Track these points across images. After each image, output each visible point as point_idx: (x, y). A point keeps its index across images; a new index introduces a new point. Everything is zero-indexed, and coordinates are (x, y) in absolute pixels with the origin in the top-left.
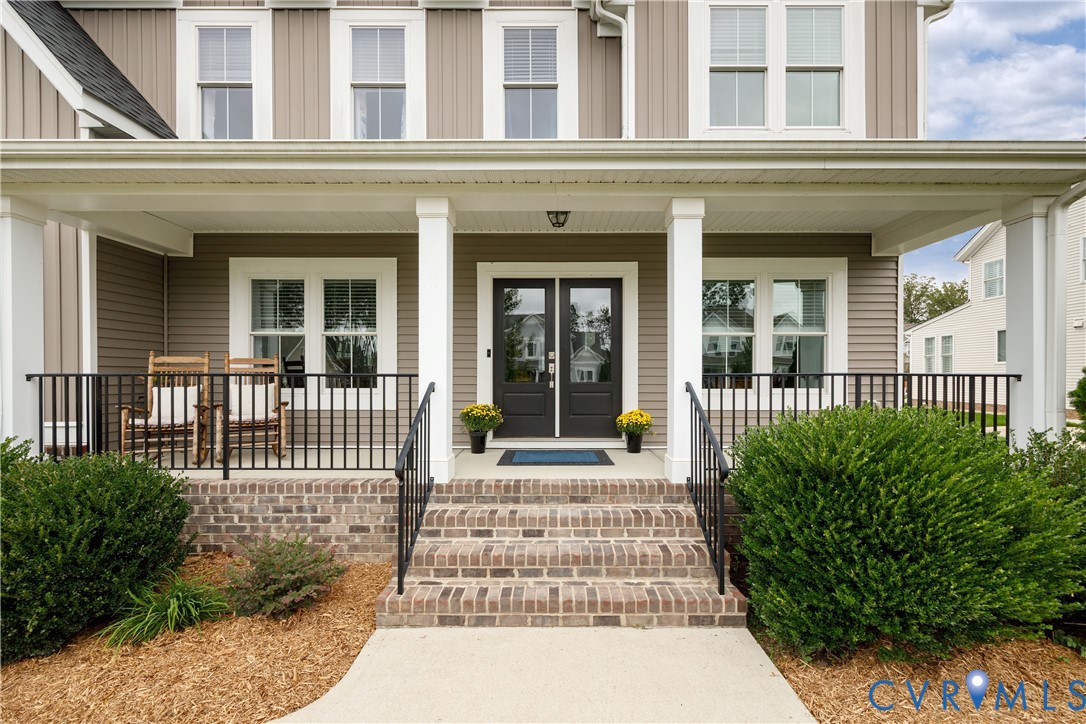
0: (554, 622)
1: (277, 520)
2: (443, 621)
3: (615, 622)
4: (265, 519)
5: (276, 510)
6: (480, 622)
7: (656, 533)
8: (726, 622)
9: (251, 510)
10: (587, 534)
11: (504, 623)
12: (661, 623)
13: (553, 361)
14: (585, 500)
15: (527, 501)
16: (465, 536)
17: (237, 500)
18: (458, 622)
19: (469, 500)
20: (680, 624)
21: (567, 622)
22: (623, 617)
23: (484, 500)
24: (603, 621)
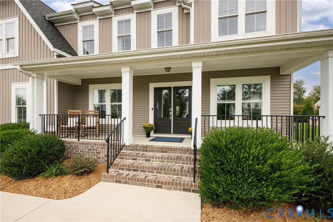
0: (145, 185)
1: (88, 152)
2: (117, 182)
3: (161, 187)
4: (86, 152)
5: (88, 150)
6: (125, 183)
7: (183, 163)
8: (194, 191)
9: (83, 149)
10: (163, 162)
11: (132, 184)
12: (174, 189)
13: (171, 111)
14: (165, 152)
15: (149, 151)
16: (130, 160)
17: (80, 146)
18: (120, 182)
19: (134, 150)
20: (180, 190)
21: (148, 186)
22: (163, 186)
23: (138, 150)
24: (158, 187)
